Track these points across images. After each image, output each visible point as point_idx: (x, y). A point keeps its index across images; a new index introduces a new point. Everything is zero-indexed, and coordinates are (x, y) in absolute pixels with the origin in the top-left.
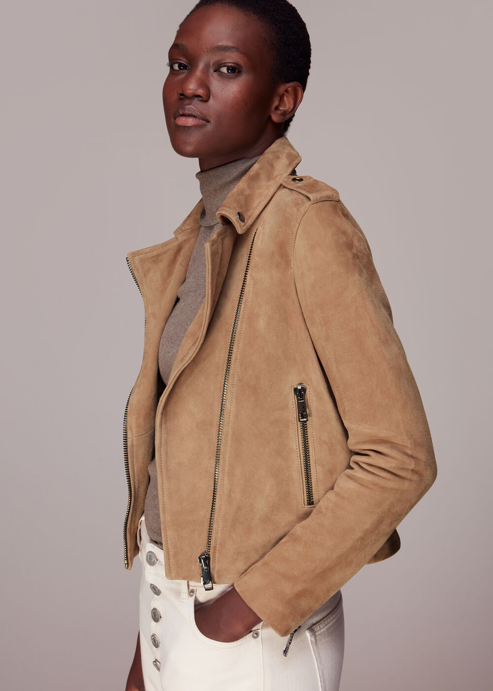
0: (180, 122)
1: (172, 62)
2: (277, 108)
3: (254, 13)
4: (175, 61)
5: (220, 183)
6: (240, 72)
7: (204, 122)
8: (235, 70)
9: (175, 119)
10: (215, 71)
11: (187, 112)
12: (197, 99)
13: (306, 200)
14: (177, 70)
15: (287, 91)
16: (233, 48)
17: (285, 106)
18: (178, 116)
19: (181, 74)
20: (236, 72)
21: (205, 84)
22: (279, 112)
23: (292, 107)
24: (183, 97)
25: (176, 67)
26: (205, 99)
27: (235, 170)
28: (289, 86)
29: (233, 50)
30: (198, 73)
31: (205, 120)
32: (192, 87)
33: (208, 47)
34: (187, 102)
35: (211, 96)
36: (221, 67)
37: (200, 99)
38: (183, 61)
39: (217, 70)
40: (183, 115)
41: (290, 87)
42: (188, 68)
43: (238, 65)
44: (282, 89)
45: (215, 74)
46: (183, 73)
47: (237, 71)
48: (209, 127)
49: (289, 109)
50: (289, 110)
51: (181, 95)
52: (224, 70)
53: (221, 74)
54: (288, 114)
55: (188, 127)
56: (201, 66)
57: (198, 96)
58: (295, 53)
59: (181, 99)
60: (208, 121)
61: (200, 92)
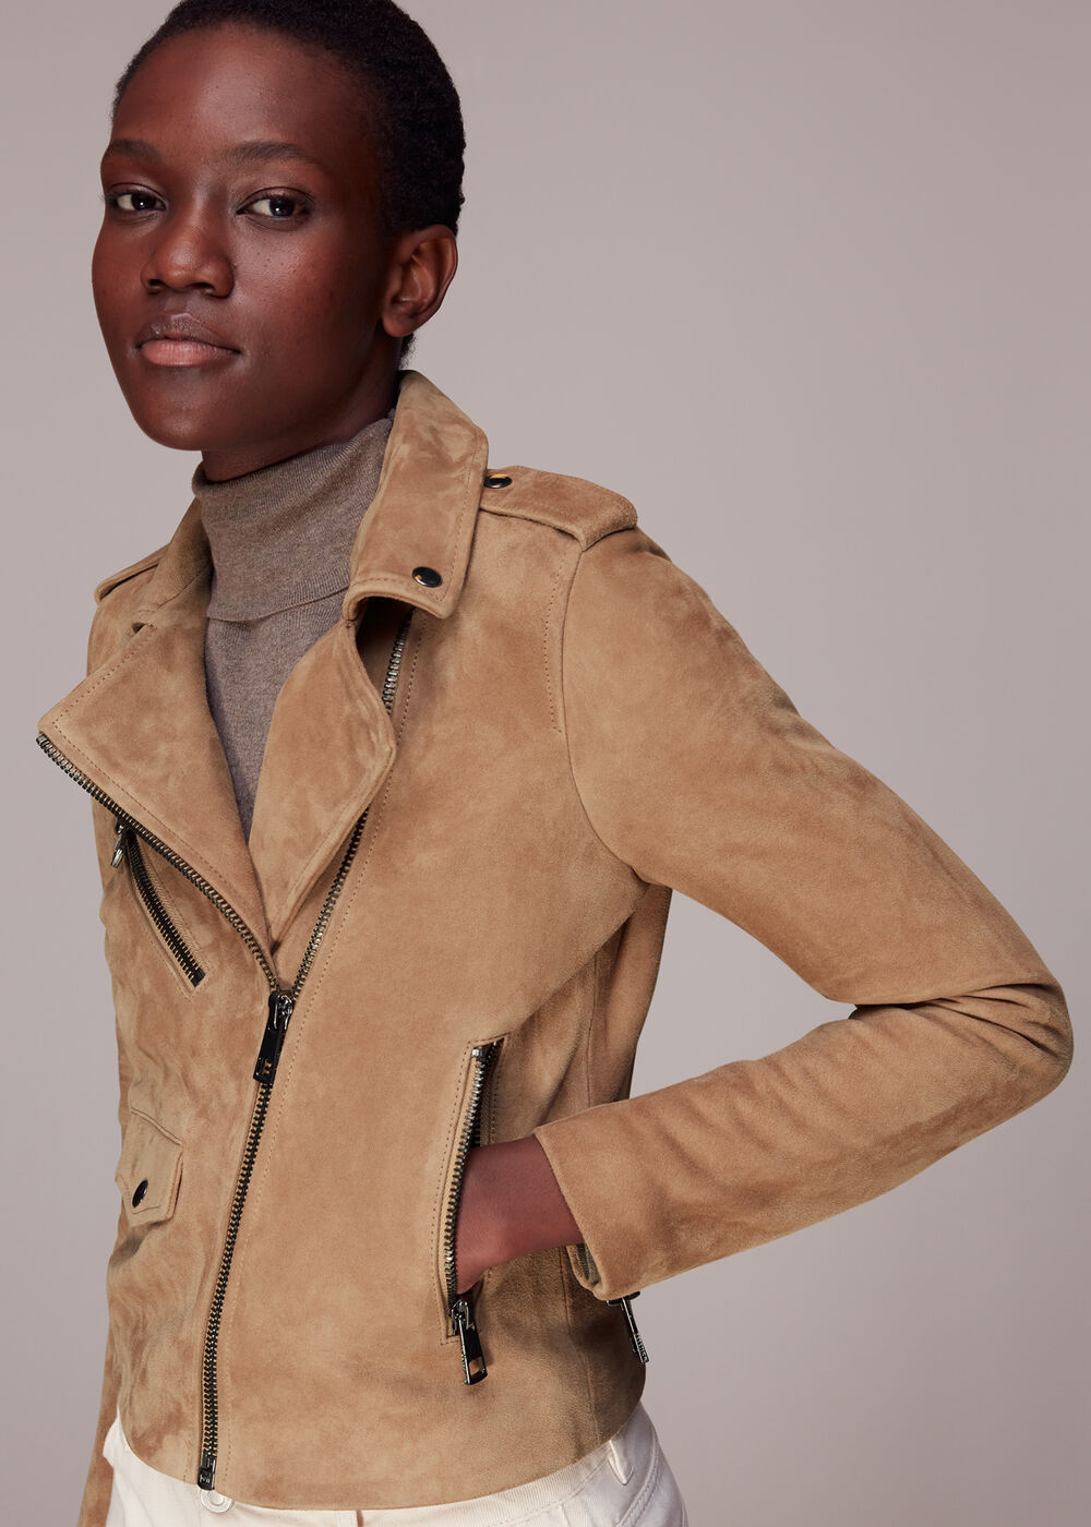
0: (159, 355)
1: (113, 188)
2: (396, 300)
3: (328, 48)
4: (120, 188)
5: (275, 510)
6: (306, 212)
7: (223, 353)
8: (292, 208)
9: (139, 346)
10: (240, 212)
11: (175, 331)
12: (198, 292)
13: (561, 541)
14: (129, 212)
15: (417, 252)
16: (285, 147)
17: (413, 291)
18: (149, 341)
19: (143, 223)
20: (295, 212)
21: (217, 251)
22: (402, 309)
23: (432, 291)
24: (158, 287)
25: (126, 203)
26: (221, 293)
27: (314, 474)
28: (423, 238)
29: (288, 153)
30: (195, 218)
31: (227, 349)
32: (182, 259)
33: (216, 149)
34: (171, 302)
35: (237, 283)
36: (257, 201)
37: (209, 291)
38: (145, 185)
39: (245, 209)
40: (167, 338)
41: (422, 242)
42: (158, 204)
43: (304, 193)
44: (406, 249)
45: (241, 221)
46: (149, 219)
47: (297, 209)
48: (242, 365)
49: (424, 297)
50: (426, 300)
51: (153, 282)
52: (264, 207)
53: (258, 221)
54: (424, 311)
55: (180, 368)
56: (199, 200)
57: (202, 285)
58: (435, 149)
59: (152, 294)
60: (237, 351)
61: (208, 273)
